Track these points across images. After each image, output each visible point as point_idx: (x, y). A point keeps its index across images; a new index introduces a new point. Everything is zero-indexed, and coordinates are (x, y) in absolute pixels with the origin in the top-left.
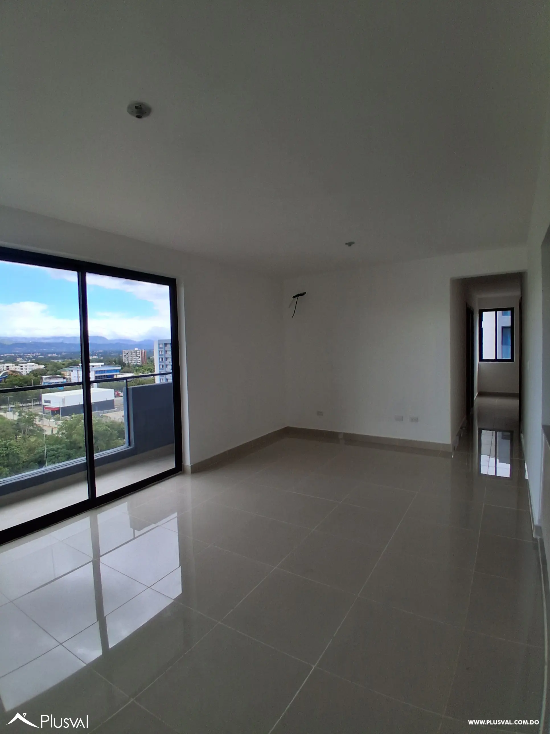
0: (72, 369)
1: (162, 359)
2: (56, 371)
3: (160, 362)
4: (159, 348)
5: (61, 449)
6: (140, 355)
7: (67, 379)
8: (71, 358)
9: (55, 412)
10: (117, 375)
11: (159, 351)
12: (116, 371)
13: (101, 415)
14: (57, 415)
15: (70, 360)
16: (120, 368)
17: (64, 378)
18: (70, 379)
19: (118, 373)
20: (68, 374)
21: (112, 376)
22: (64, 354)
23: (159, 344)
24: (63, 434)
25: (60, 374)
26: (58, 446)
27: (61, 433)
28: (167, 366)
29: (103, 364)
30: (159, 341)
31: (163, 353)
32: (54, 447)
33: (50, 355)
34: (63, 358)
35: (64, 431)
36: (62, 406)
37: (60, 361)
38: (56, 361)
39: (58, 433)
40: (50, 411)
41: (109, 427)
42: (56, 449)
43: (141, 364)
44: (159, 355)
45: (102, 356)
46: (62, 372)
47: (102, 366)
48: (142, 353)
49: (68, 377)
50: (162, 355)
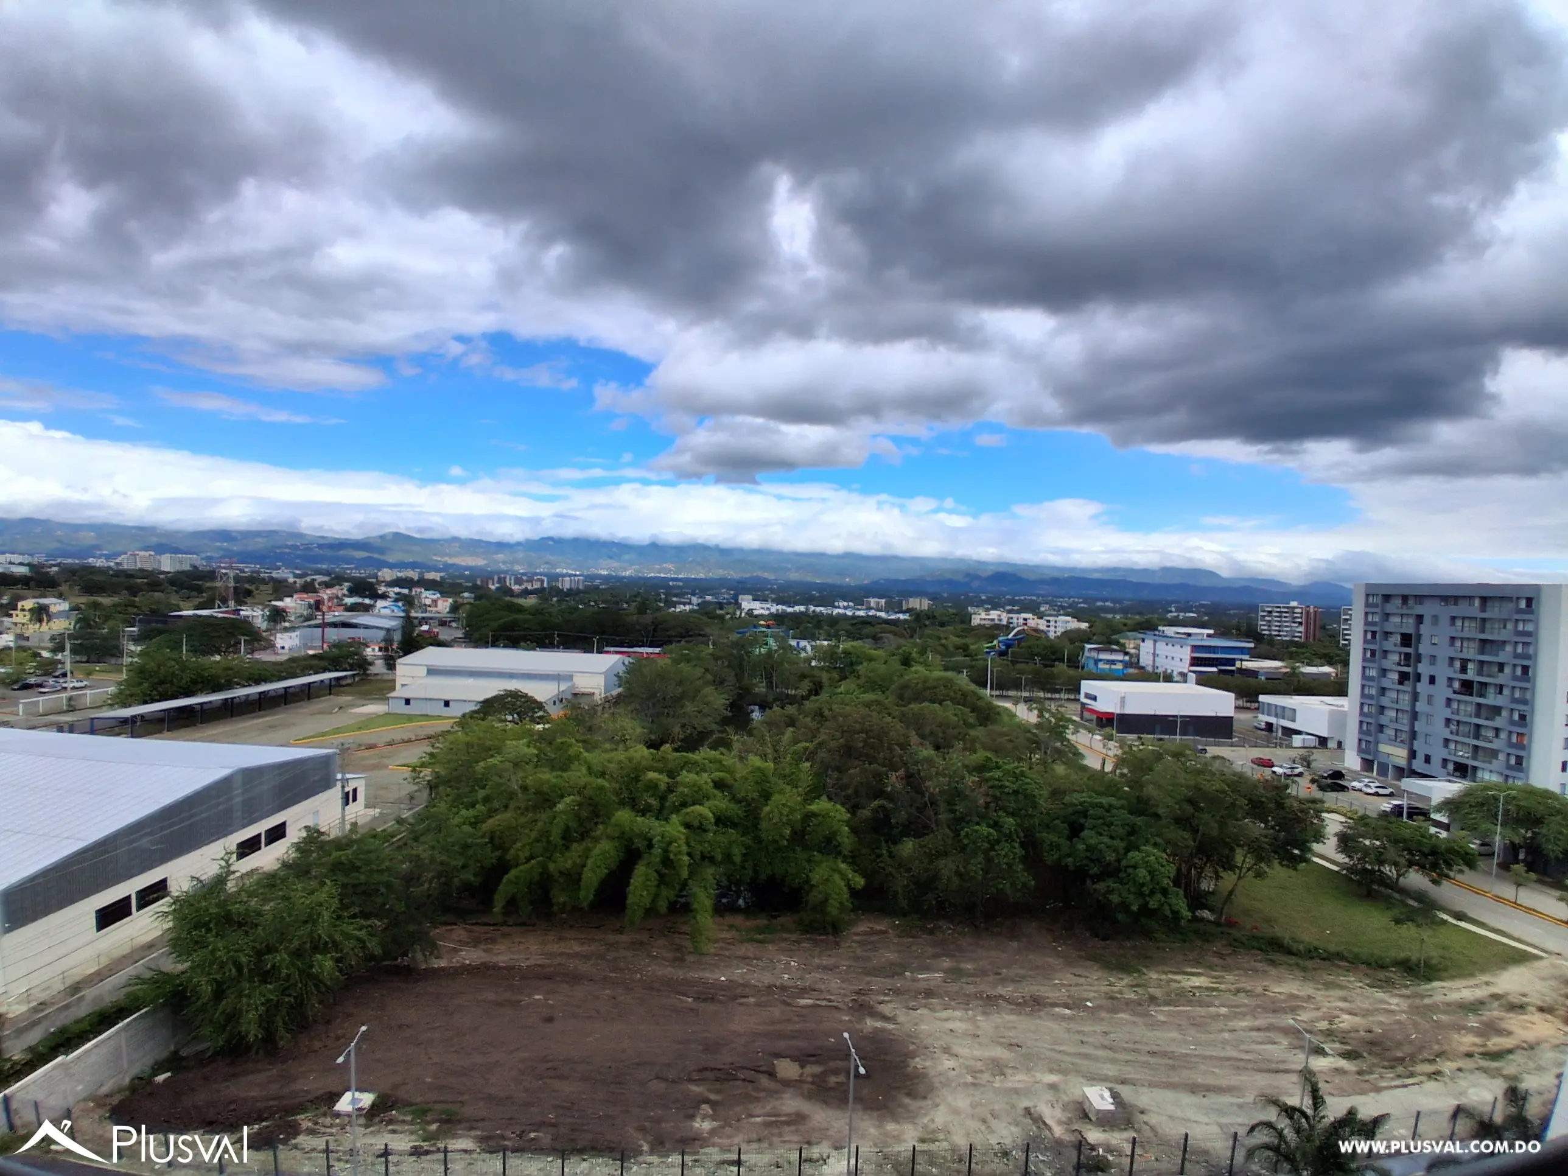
0: (1141, 636)
1: (1374, 633)
2: (1109, 638)
3: (1366, 641)
4: (1367, 605)
5: (1117, 809)
6: (1303, 620)
7: (1131, 656)
8: (1140, 613)
9: (1105, 721)
10: (1242, 660)
11: (1366, 613)
12: (1242, 650)
13: (1200, 747)
14: (1108, 730)
15: (1137, 617)
16: (1252, 645)
17: (1126, 653)
18: (1138, 656)
19: (1247, 657)
20: (1132, 646)
21: (1232, 662)
22: (1127, 603)
23: (1367, 595)
24: (1122, 775)
25: (1117, 643)
26: (1112, 800)
27: (1118, 771)
28: (1385, 653)
29: (1211, 632)
30: (1368, 586)
31: (1377, 619)
32: (1104, 800)
33: (1099, 604)
34: (1125, 611)
35: (1125, 771)
36: (1118, 711)
37: (1118, 617)
38: (1110, 616)
39: (1114, 771)
40: (1095, 717)
41: (1229, 786)
42: (1106, 806)
43: (1303, 640)
44: (1367, 623)
45: (1206, 614)
46: (1122, 641)
47: (1209, 636)
48: (1308, 613)
49: (1133, 651)
50: (1374, 624)
